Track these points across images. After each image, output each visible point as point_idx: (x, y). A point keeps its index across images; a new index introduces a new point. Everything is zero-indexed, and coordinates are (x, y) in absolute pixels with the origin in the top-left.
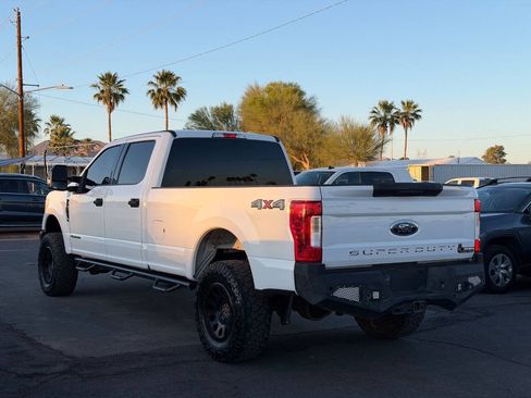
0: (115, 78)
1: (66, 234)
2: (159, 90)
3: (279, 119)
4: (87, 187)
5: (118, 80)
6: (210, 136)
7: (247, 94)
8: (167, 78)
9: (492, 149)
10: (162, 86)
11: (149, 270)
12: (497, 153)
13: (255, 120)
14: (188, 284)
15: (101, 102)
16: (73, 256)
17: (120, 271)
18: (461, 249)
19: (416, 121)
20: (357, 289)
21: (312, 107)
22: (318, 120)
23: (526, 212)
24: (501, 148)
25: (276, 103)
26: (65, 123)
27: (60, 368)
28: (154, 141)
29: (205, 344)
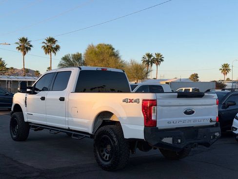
0: (26, 40)
1: (25, 113)
2: (48, 46)
3: (103, 60)
4: (35, 91)
5: (28, 41)
6: (95, 70)
7: (88, 49)
8: (51, 40)
9: (193, 75)
10: (49, 44)
11: (69, 130)
12: (195, 77)
13: (92, 60)
14: (89, 136)
15: (20, 51)
16: (28, 123)
17: (54, 130)
18: (211, 121)
19: (161, 62)
20: (171, 138)
21: (117, 55)
22: (120, 61)
23: (224, 104)
24: (197, 74)
25: (102, 53)
26: (2, 60)
27: (36, 174)
28: (71, 71)
29: (99, 162)
